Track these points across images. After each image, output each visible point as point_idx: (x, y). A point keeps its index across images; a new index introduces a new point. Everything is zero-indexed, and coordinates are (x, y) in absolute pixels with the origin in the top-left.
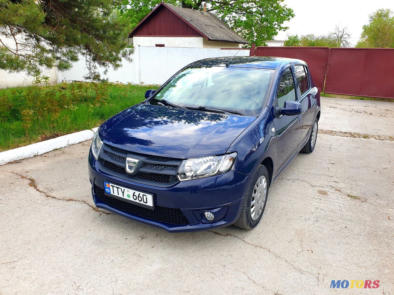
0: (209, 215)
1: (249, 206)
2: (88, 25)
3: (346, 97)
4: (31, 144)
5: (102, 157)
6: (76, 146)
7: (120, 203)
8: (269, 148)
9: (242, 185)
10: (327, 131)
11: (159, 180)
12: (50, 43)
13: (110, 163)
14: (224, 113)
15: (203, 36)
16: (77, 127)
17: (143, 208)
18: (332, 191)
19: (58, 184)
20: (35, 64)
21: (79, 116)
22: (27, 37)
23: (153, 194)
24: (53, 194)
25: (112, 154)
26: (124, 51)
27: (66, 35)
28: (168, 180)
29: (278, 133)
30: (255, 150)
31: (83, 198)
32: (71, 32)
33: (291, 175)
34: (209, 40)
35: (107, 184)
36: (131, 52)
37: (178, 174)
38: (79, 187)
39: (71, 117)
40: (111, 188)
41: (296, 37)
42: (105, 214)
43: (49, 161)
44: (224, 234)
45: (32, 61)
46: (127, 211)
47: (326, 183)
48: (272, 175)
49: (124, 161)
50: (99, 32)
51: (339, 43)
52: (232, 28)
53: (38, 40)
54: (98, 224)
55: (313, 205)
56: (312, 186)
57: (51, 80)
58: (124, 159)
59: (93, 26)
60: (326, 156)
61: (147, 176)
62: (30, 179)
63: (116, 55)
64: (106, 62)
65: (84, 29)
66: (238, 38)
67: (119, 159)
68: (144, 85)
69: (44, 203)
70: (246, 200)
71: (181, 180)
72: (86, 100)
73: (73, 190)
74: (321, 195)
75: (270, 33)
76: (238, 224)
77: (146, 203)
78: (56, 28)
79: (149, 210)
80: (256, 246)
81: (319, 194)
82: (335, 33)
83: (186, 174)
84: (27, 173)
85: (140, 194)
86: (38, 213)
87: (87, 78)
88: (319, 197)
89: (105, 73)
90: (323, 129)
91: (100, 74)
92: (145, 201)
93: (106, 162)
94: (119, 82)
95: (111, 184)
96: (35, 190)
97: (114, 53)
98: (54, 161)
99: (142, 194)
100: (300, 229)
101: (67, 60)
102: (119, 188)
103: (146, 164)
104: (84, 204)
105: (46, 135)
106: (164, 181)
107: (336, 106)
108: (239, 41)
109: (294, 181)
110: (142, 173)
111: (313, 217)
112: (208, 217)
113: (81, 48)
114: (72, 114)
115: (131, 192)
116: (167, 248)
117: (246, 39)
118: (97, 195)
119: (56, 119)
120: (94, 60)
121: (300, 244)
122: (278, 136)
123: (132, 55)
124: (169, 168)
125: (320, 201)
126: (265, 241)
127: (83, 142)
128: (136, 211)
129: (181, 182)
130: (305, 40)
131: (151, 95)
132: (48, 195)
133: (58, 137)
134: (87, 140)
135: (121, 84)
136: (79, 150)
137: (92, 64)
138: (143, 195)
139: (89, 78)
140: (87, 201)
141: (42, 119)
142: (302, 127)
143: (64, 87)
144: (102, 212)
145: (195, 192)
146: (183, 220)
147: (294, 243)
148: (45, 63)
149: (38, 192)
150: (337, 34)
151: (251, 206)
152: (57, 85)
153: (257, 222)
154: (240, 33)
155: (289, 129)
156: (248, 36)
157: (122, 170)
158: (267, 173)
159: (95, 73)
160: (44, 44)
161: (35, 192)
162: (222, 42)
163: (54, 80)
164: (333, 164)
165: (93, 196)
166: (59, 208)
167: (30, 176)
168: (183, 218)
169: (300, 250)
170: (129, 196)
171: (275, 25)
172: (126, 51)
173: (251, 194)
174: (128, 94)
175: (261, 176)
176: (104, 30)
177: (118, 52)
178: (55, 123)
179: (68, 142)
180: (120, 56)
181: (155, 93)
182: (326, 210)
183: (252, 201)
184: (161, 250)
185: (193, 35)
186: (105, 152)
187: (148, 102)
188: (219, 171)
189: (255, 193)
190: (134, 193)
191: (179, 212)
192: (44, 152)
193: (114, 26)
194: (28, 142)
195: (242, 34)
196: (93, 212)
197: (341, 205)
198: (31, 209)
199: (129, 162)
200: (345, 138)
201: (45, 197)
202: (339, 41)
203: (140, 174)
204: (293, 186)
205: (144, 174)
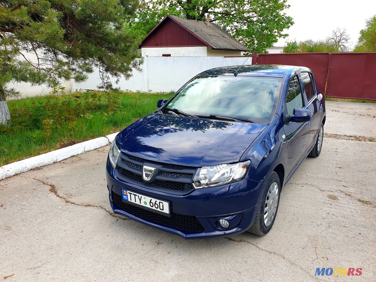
0: (224, 222)
1: (263, 213)
2: (102, 39)
3: (347, 101)
4: (50, 151)
5: (120, 165)
6: (92, 153)
7: (137, 210)
8: (281, 153)
9: (255, 191)
10: (331, 134)
11: (175, 188)
12: (67, 56)
13: (128, 171)
14: (235, 121)
15: (207, 46)
16: (92, 134)
17: (160, 215)
18: (342, 195)
19: (76, 189)
20: (55, 77)
21: (94, 123)
22: (46, 52)
23: (169, 202)
24: (72, 200)
25: (129, 163)
26: (135, 61)
27: (82, 49)
28: (183, 188)
29: (288, 138)
30: (266, 156)
31: (100, 204)
32: (86, 46)
33: (299, 180)
34: (213, 49)
35: (124, 191)
36: (141, 62)
37: (193, 182)
38: (96, 193)
39: (86, 125)
40: (129, 195)
41: (295, 43)
42: (122, 220)
43: (67, 168)
44: (238, 240)
45: (52, 74)
46: (144, 217)
47: (335, 188)
48: (283, 181)
49: (141, 169)
50: (112, 45)
51: (337, 47)
52: (234, 37)
53: (56, 54)
54: (115, 229)
55: (324, 210)
56: (321, 190)
57: (66, 90)
58: (140, 167)
59: (105, 40)
60: (332, 160)
61: (163, 184)
62: (51, 185)
63: (127, 66)
64: (117, 73)
65: (98, 43)
66: (240, 46)
67: (136, 167)
68: (152, 92)
69: (64, 209)
70: (260, 207)
71: (196, 188)
72: (99, 108)
73: (90, 196)
74: (331, 200)
75: (270, 40)
76: (252, 230)
77: (163, 210)
78: (73, 43)
79: (165, 217)
80: (270, 253)
81: (329, 199)
82: (333, 38)
83: (201, 181)
84: (48, 179)
85: (156, 201)
86: (59, 219)
87: (100, 88)
88: (330, 202)
89: (117, 82)
90: (328, 133)
91: (112, 84)
92: (162, 208)
93: (124, 170)
94: (129, 90)
95: (128, 192)
96: (56, 196)
97: (125, 64)
98: (72, 167)
99: (158, 201)
100: (313, 235)
101: (81, 71)
102: (136, 195)
103: (162, 172)
104: (101, 210)
105: (64, 143)
106: (180, 189)
107: (339, 109)
108: (241, 49)
109: (302, 186)
110: (158, 181)
111: (325, 223)
112: (222, 223)
113: (94, 60)
114: (88, 123)
115: (148, 199)
116: (182, 254)
117: (248, 46)
118: (115, 202)
119: (73, 127)
120: (107, 70)
121: (315, 251)
122: (288, 141)
123: (142, 65)
124: (184, 175)
125: (331, 206)
126: (279, 248)
127: (98, 149)
128: (152, 218)
129: (196, 190)
130: (303, 45)
131: (163, 105)
132: (68, 200)
133: (75, 144)
134: (102, 147)
135: (130, 92)
136: (95, 156)
137: (104, 75)
138: (160, 202)
139: (102, 87)
140: (104, 206)
141: (60, 128)
142: (309, 132)
143: (78, 96)
144: (119, 217)
145: (208, 200)
146: (199, 227)
147: (307, 249)
148: (64, 76)
149: (58, 198)
150: (335, 39)
151: (265, 212)
152: (72, 94)
153: (270, 227)
154: (242, 41)
155: (297, 135)
156: (250, 43)
157: (139, 178)
158: (278, 179)
159: (107, 83)
160: (61, 57)
161: (56, 197)
162: (225, 50)
163: (68, 90)
164: (340, 168)
165: (111, 202)
166: (78, 213)
167: (50, 182)
168: (199, 225)
169: (315, 257)
170: (145, 203)
171: (275, 33)
172: (136, 61)
173: (265, 201)
174: (139, 102)
175: (273, 182)
176: (116, 43)
177: (129, 63)
178: (72, 131)
179: (84, 148)
180: (131, 66)
181: (167, 102)
182: (338, 216)
183: (265, 207)
184: (177, 256)
185: (197, 45)
186: (123, 160)
187: (161, 111)
188: (233, 179)
189: (268, 200)
190: (151, 200)
191: (195, 219)
192: (63, 159)
193: (125, 39)
194: (48, 150)
195: (243, 42)
196: (110, 218)
197: (352, 210)
198: (52, 215)
199: (146, 170)
200: (350, 141)
201: (65, 203)
202: (336, 46)
203: (156, 182)
204: (302, 191)
205: (160, 182)
